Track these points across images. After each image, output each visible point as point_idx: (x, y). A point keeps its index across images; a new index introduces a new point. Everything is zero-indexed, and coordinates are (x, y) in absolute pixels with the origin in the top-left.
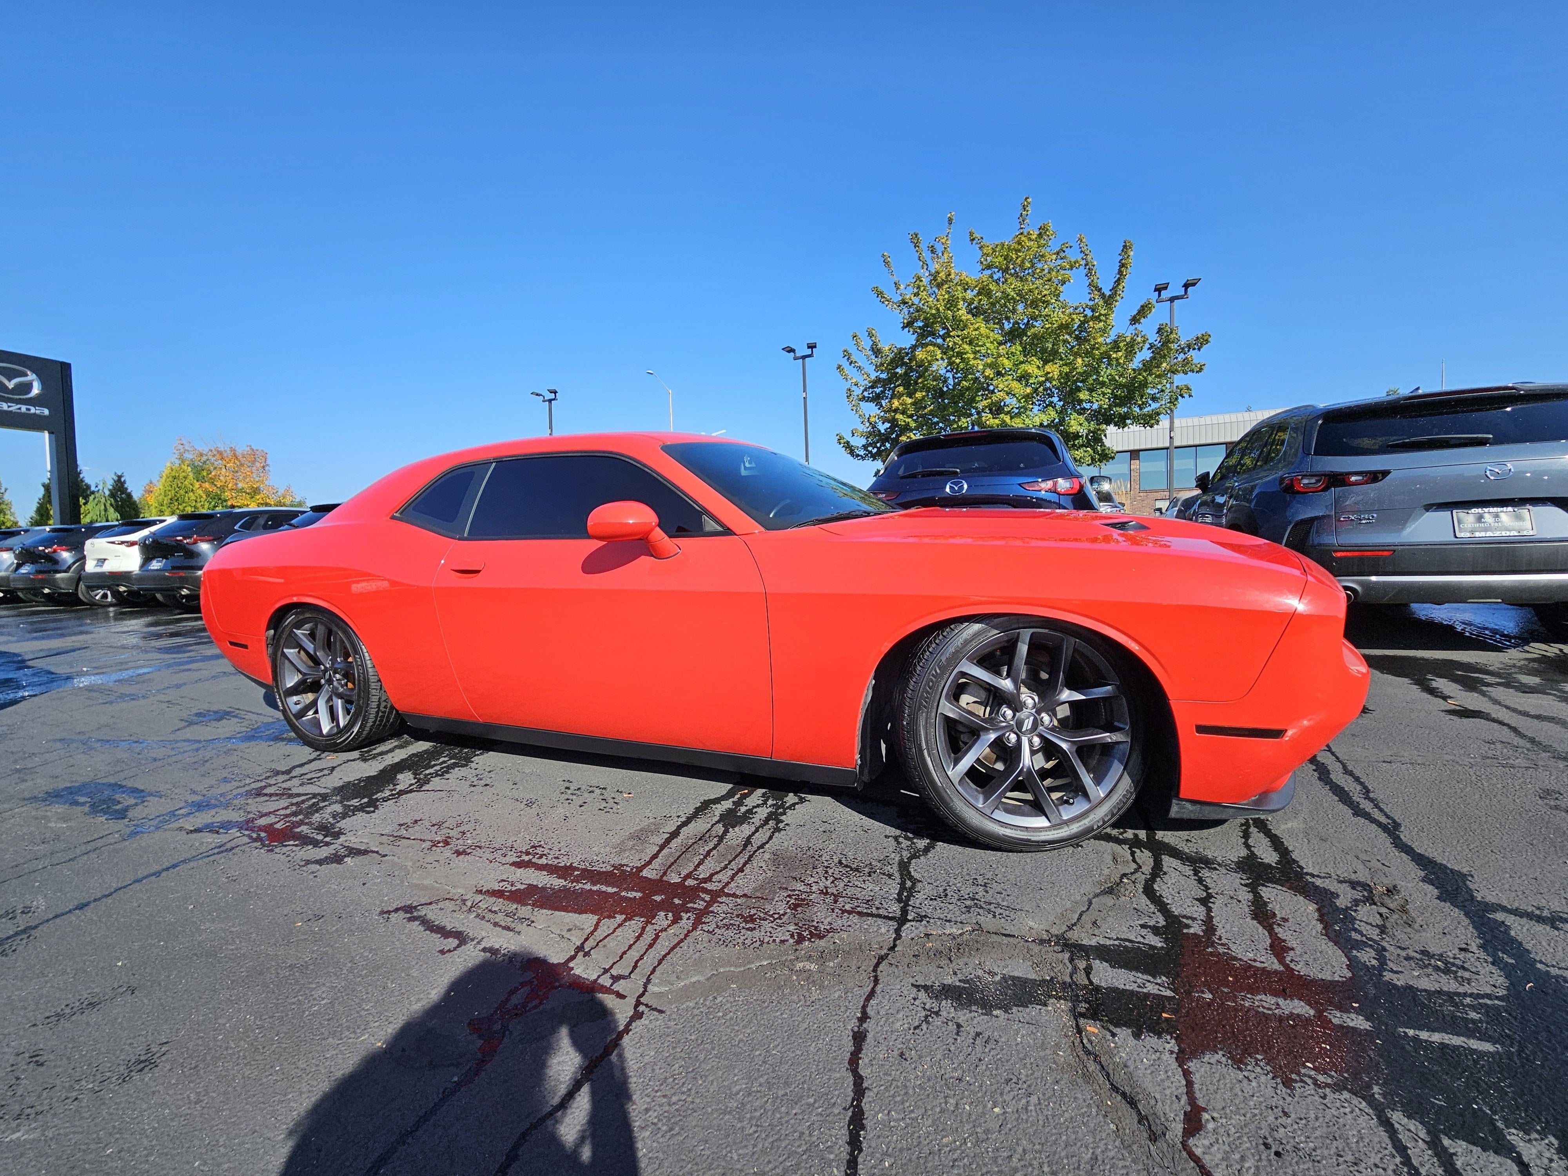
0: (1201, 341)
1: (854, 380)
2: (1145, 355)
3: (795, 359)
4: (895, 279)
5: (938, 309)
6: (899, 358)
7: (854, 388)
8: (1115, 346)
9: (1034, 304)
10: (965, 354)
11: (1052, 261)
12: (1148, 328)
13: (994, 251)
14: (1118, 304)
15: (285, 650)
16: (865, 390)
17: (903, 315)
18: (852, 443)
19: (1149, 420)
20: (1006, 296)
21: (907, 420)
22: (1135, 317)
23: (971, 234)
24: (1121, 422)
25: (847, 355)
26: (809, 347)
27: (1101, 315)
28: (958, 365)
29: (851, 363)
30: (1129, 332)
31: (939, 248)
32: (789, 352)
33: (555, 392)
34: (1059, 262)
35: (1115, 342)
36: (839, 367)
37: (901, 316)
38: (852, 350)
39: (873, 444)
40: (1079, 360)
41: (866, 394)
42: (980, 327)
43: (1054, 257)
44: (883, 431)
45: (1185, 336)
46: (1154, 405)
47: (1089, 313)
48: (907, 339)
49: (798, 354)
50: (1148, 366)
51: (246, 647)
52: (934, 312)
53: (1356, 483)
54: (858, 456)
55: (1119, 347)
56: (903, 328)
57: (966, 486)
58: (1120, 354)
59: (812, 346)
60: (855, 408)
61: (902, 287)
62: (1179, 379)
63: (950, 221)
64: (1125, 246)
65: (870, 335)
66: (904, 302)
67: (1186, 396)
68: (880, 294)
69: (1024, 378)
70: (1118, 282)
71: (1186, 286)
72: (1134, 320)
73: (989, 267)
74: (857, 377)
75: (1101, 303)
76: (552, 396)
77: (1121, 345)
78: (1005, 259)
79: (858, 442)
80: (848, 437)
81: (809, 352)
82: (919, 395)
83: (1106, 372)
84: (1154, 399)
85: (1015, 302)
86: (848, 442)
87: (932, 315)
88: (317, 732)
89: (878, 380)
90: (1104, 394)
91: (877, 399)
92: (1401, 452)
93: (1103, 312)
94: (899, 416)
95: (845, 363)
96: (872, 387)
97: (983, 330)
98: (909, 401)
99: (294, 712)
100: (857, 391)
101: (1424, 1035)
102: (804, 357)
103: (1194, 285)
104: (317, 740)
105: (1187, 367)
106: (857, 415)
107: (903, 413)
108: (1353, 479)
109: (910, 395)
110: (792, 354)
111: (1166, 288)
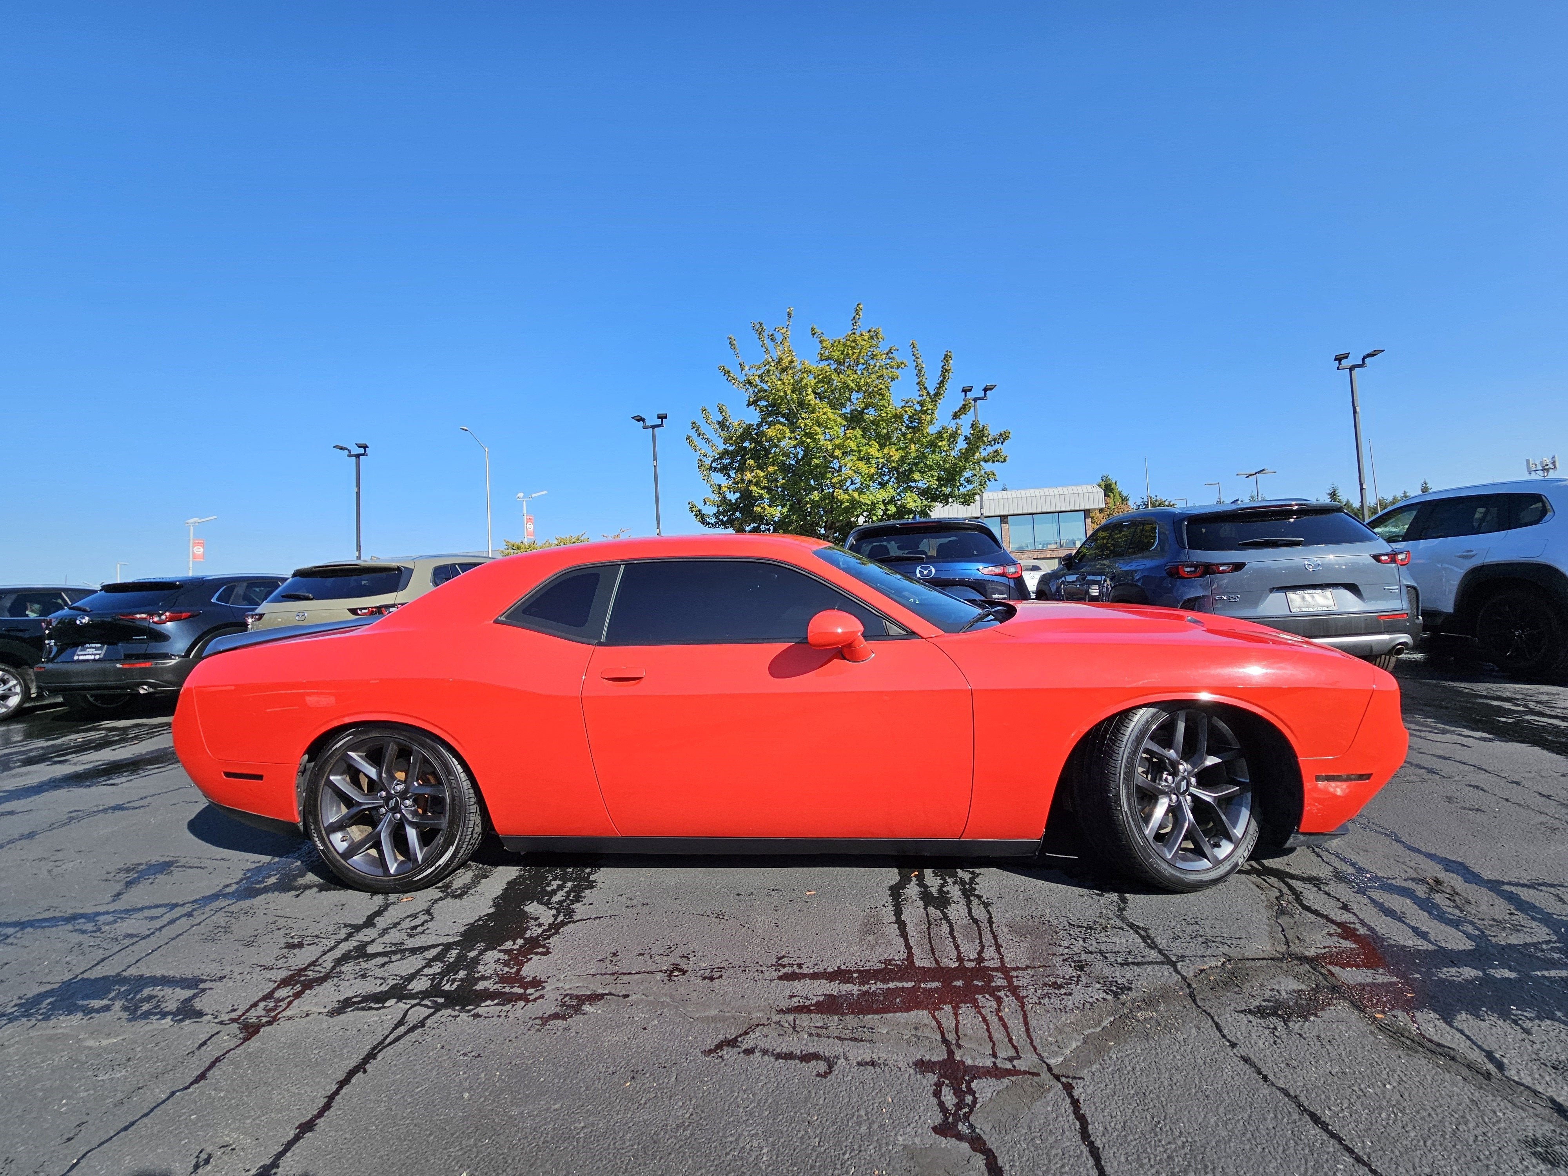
0: (1004, 437)
1: (703, 451)
2: (961, 445)
3: (645, 428)
4: (741, 361)
5: (785, 392)
6: (747, 433)
7: (704, 459)
8: (940, 435)
9: (871, 395)
10: (816, 434)
11: (883, 360)
12: (965, 422)
13: (832, 345)
14: (941, 402)
15: (332, 778)
16: (714, 461)
17: (748, 394)
18: (704, 512)
19: (967, 500)
20: (846, 386)
21: (760, 492)
22: (956, 413)
23: (813, 329)
24: (945, 499)
25: (695, 426)
26: (659, 418)
27: (928, 409)
28: (808, 444)
29: (699, 435)
30: (952, 426)
31: (779, 338)
32: (638, 420)
33: (365, 447)
34: (889, 361)
35: (940, 432)
36: (688, 438)
37: (747, 395)
38: (701, 422)
39: (724, 513)
40: (912, 446)
41: (714, 465)
42: (825, 411)
43: (884, 356)
44: (733, 501)
45: (993, 432)
46: (969, 487)
47: (918, 408)
48: (753, 417)
49: (648, 424)
50: (966, 455)
51: (260, 777)
52: (782, 394)
53: (1224, 572)
54: (708, 523)
55: (942, 437)
56: (749, 405)
57: (933, 570)
58: (944, 443)
59: (662, 417)
60: (706, 478)
61: (747, 368)
62: (988, 467)
63: (789, 314)
64: (946, 356)
65: (721, 410)
66: (750, 383)
67: (992, 480)
68: (727, 373)
69: (867, 459)
70: (942, 383)
71: (986, 390)
72: (956, 416)
73: (828, 359)
74: (705, 448)
75: (928, 399)
76: (362, 451)
77: (945, 435)
78: (842, 354)
79: (710, 510)
80: (700, 505)
81: (659, 422)
82: (771, 469)
83: (933, 458)
84: (968, 481)
85: (851, 390)
86: (700, 511)
87: (780, 396)
88: (379, 871)
89: (726, 451)
90: (932, 476)
91: (724, 470)
92: (1251, 549)
93: (930, 407)
94: (753, 488)
95: (694, 435)
96: (721, 458)
97: (830, 415)
98: (762, 474)
99: (341, 851)
100: (708, 461)
101: (1546, 973)
102: (654, 427)
103: (991, 389)
104: (382, 881)
105: (996, 457)
106: (709, 485)
107: (757, 484)
108: (1221, 568)
109: (761, 469)
110: (641, 423)
111: (970, 390)
